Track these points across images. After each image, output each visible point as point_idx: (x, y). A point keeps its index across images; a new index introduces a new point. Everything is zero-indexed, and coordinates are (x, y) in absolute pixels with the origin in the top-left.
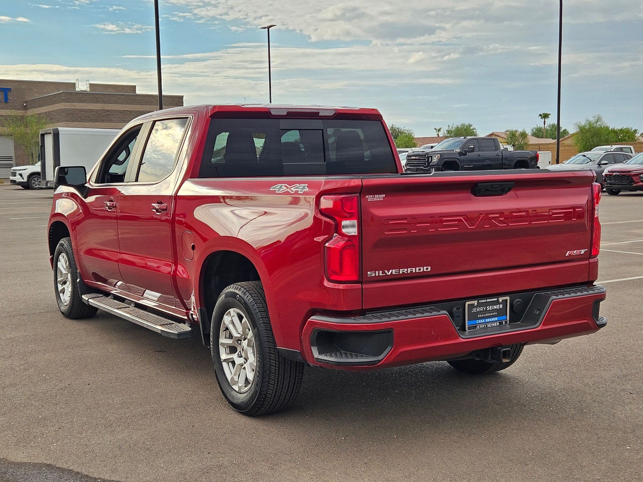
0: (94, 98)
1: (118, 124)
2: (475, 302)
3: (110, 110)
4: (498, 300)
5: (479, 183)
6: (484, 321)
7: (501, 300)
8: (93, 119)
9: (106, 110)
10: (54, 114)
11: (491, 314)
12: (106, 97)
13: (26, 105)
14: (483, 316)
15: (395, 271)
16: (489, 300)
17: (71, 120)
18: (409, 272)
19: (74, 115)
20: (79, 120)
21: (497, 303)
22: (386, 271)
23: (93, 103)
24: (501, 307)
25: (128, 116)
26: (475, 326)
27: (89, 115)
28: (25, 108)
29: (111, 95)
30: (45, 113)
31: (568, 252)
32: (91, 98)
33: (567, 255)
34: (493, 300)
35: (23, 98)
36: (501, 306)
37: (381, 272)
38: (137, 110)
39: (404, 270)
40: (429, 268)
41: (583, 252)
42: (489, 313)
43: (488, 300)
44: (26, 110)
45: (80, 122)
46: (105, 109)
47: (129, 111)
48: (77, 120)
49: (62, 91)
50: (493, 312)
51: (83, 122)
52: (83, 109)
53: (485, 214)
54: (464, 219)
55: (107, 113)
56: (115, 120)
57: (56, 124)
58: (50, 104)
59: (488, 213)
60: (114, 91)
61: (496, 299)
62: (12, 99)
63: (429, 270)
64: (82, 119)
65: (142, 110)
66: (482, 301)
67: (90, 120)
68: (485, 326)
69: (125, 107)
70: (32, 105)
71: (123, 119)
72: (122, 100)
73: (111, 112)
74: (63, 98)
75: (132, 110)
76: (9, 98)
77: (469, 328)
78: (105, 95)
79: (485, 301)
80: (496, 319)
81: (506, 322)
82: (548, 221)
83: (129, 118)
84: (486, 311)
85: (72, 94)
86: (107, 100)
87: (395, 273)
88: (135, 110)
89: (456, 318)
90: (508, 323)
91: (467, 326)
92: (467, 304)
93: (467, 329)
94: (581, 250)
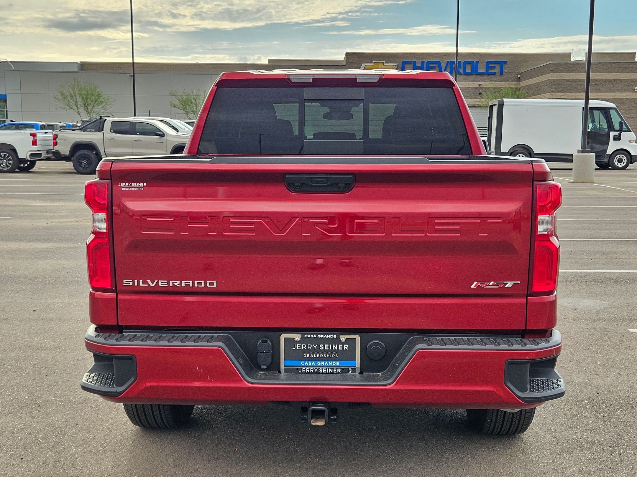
0: (583, 67)
1: (605, 93)
2: (297, 337)
3: (599, 79)
4: (338, 338)
6: (313, 363)
7: (343, 338)
8: (580, 89)
9: (595, 80)
10: (542, 85)
11: (329, 356)
12: (596, 66)
13: (519, 77)
15: (162, 282)
16: (322, 336)
17: (557, 90)
18: (183, 285)
19: (561, 85)
20: (565, 90)
21: (337, 341)
22: (149, 281)
23: (581, 72)
25: (617, 85)
26: (297, 369)
27: (576, 85)
28: (519, 80)
29: (601, 64)
30: (535, 84)
31: (476, 283)
32: (579, 68)
33: (472, 287)
34: (329, 336)
35: (518, 70)
36: (346, 347)
37: (141, 281)
38: (629, 78)
39: (177, 283)
40: (215, 283)
41: (509, 284)
42: (324, 354)
43: (319, 336)
44: (520, 82)
45: (565, 92)
46: (594, 78)
47: (620, 79)
48: (562, 91)
49: (551, 62)
50: (332, 354)
51: (569, 92)
52: (570, 79)
53: (303, 217)
54: (265, 220)
55: (595, 82)
56: (603, 89)
57: (543, 95)
58: (540, 75)
59: (307, 216)
60: (611, 59)
61: (335, 336)
62: (507, 71)
63: (215, 285)
64: (568, 90)
65: (634, 78)
66: (309, 336)
67: (576, 90)
68: (314, 371)
69: (616, 76)
70: (525, 77)
71: (612, 88)
72: (613, 68)
73: (600, 81)
74: (551, 69)
75: (623, 78)
76: (505, 71)
77: (286, 370)
78: (595, 64)
79: (315, 336)
80: (336, 363)
81: (354, 370)
82: (426, 235)
83: (619, 87)
84: (318, 351)
85: (560, 64)
86: (597, 68)
87: (162, 284)
88: (627, 78)
89: (261, 354)
90: (358, 371)
91: (282, 367)
92: (283, 337)
93: (282, 370)
94: (505, 282)
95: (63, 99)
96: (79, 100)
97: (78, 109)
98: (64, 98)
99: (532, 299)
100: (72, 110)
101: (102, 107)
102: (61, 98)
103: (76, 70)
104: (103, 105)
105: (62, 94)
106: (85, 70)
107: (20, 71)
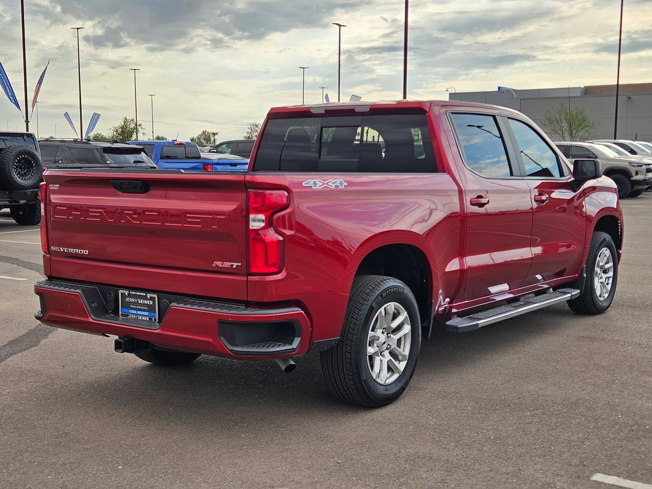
2: (127, 293)
4: (146, 296)
5: (110, 180)
6: (136, 312)
7: (149, 296)
11: (143, 308)
14: (135, 307)
15: (66, 249)
16: (138, 293)
18: (75, 252)
21: (145, 298)
22: (61, 248)
24: (152, 303)
26: (128, 315)
31: (215, 262)
33: (213, 265)
34: (142, 294)
37: (58, 248)
39: (71, 250)
40: (87, 251)
41: (235, 265)
42: (140, 306)
50: (144, 306)
53: (121, 209)
54: (104, 211)
59: (123, 209)
61: (144, 294)
63: (87, 253)
66: (132, 293)
68: (136, 317)
77: (122, 315)
79: (135, 293)
80: (147, 314)
81: (155, 319)
82: (182, 225)
84: (137, 304)
87: (67, 251)
90: (157, 321)
91: (120, 313)
92: (121, 291)
93: (120, 315)
94: (232, 264)
95: (550, 125)
96: (565, 125)
97: (563, 134)
98: (551, 123)
99: (251, 278)
100: (557, 135)
101: (586, 131)
102: (547, 123)
103: (579, 94)
104: (588, 128)
105: (549, 119)
106: (588, 94)
107: (521, 99)
